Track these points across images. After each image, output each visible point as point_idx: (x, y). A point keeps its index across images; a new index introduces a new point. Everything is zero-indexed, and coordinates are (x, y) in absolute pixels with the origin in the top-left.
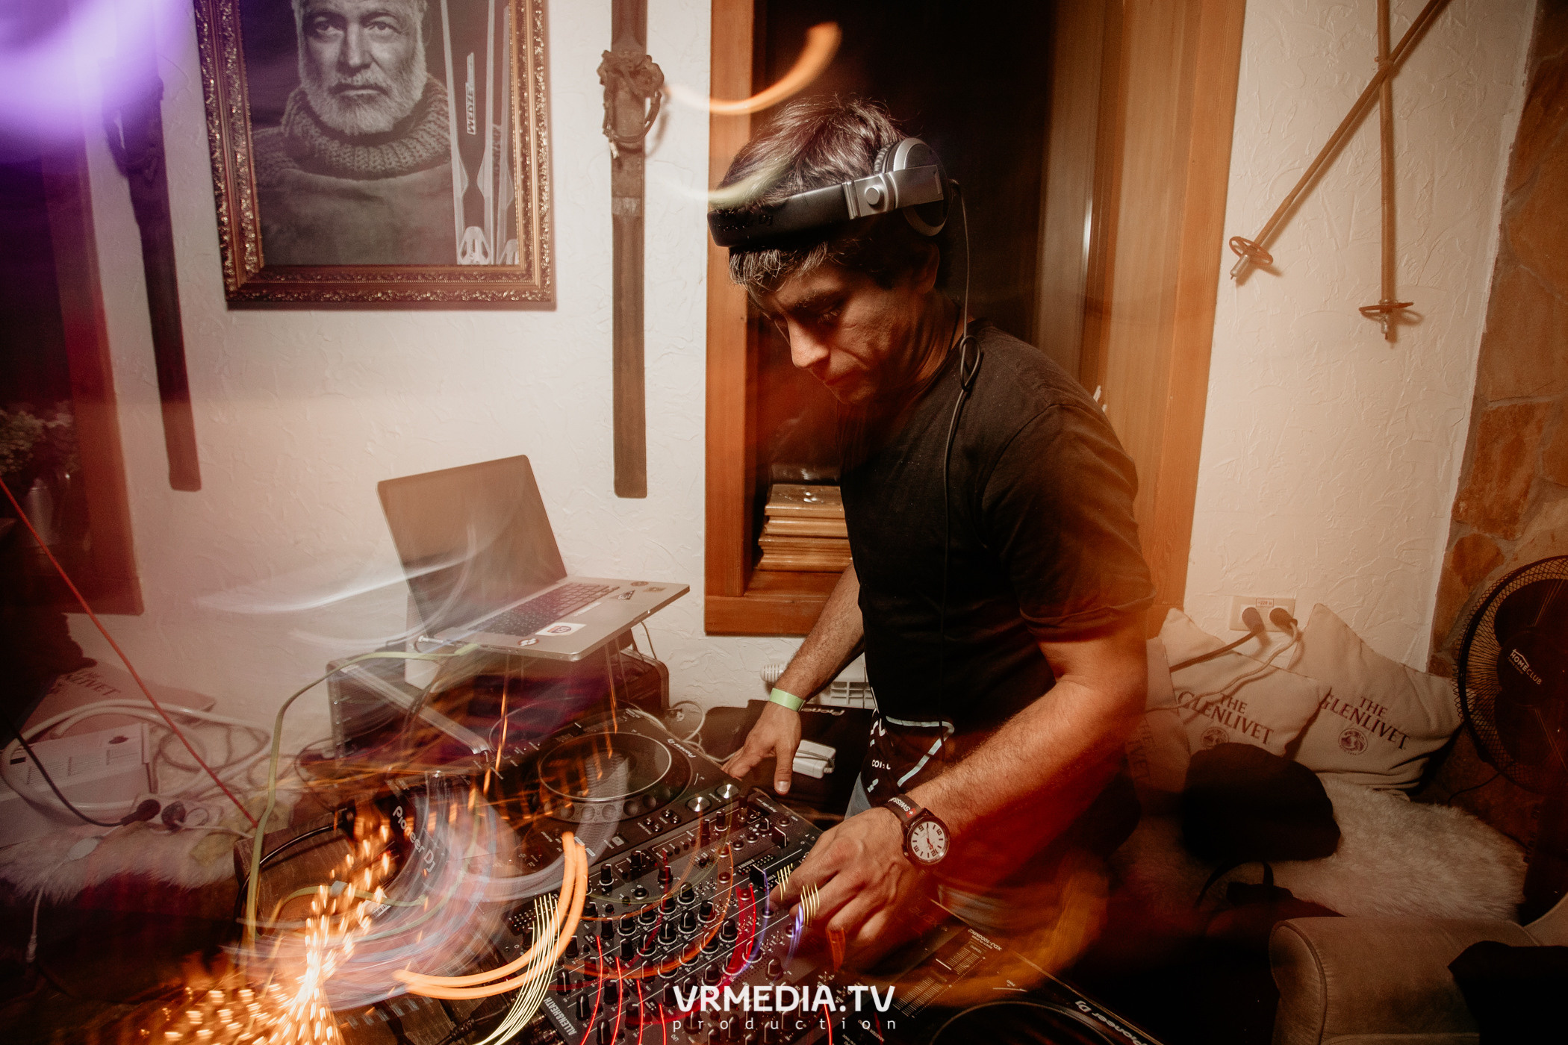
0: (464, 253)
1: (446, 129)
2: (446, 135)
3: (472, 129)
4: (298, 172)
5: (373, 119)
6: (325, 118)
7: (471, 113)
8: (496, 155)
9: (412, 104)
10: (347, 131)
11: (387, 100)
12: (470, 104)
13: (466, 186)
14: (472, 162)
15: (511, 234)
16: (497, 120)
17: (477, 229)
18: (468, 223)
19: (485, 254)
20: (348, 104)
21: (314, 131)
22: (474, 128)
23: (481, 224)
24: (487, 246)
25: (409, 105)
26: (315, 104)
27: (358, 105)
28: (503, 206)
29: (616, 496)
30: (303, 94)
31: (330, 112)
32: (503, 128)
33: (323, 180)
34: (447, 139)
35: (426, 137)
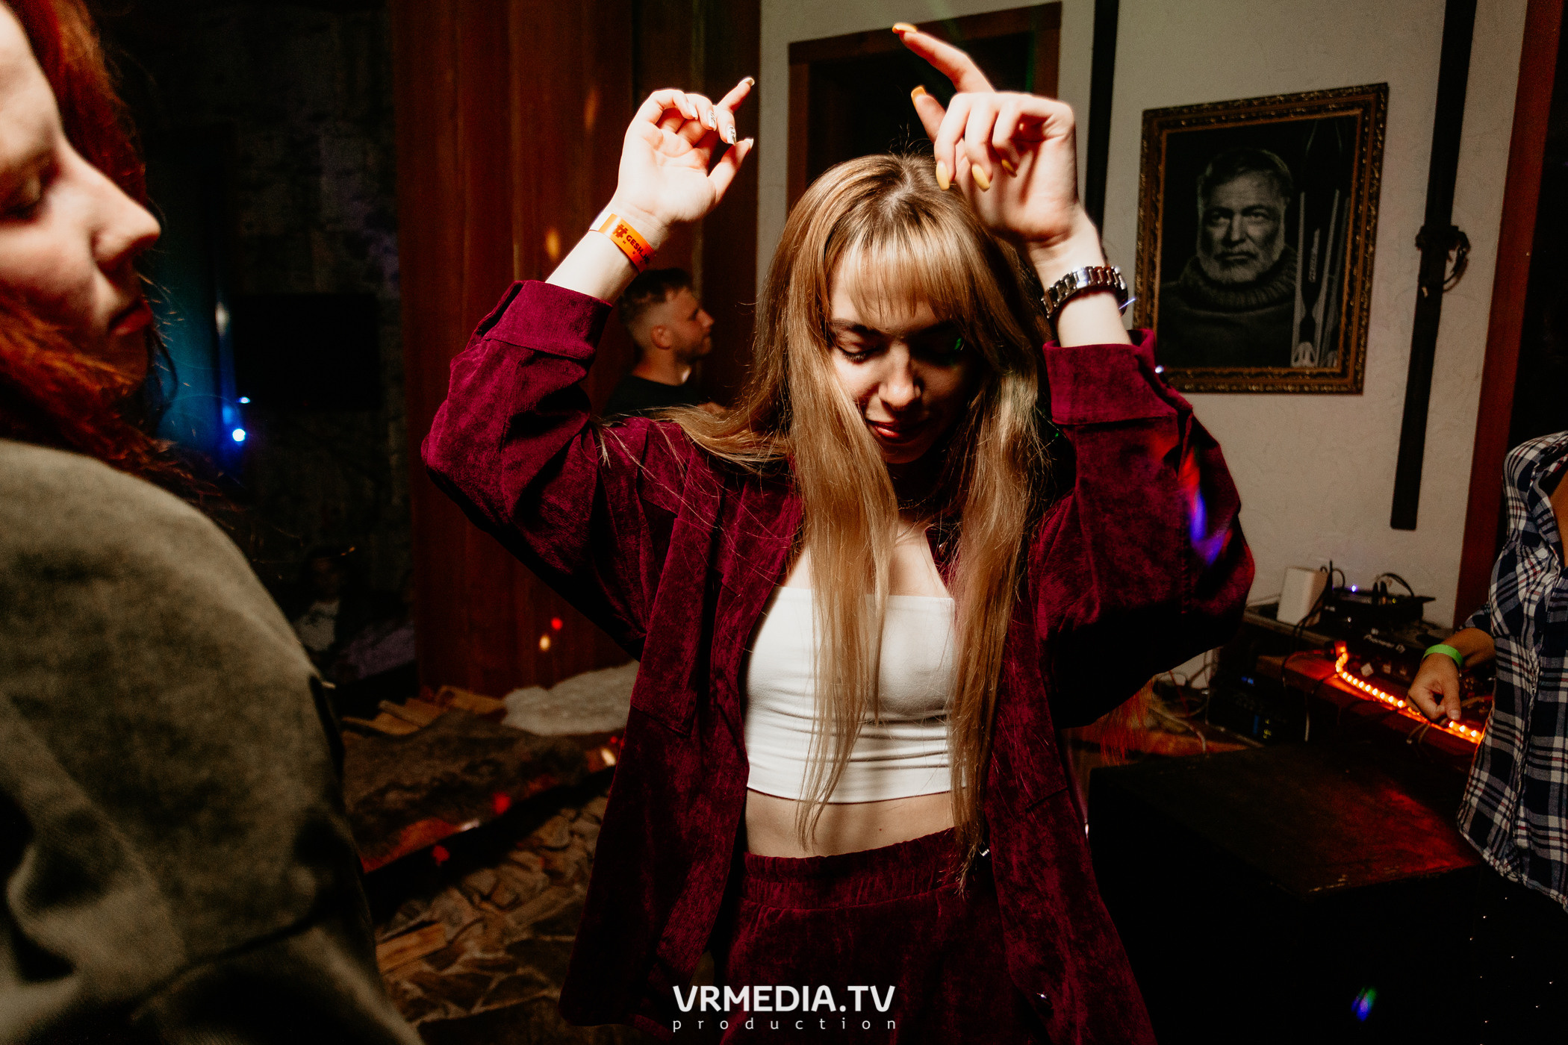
0: (1296, 359)
1: (1294, 279)
2: (1293, 282)
3: (1313, 277)
4: (1187, 309)
5: (1242, 274)
6: (1210, 274)
7: (1313, 268)
8: (1329, 295)
9: (1271, 264)
10: (1224, 282)
11: (1255, 262)
12: (1313, 263)
13: (1303, 315)
14: (1310, 301)
15: (1333, 346)
16: (1332, 271)
17: (1308, 344)
18: (1302, 339)
19: (1312, 359)
20: (1226, 265)
21: (1201, 283)
22: (1314, 278)
23: (1312, 341)
24: (1314, 355)
25: (1269, 264)
26: (1205, 266)
27: (1233, 266)
28: (1329, 328)
29: (1390, 529)
30: (1197, 260)
31: (1214, 270)
32: (1336, 278)
33: (1202, 313)
34: (1293, 285)
35: (1279, 284)
